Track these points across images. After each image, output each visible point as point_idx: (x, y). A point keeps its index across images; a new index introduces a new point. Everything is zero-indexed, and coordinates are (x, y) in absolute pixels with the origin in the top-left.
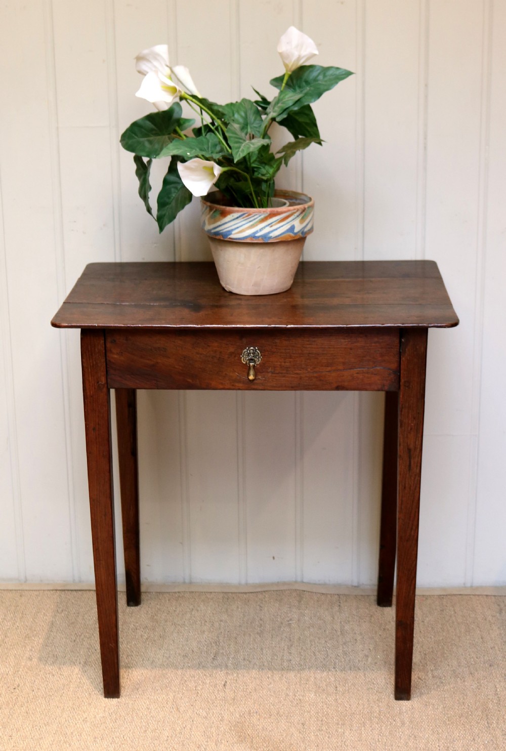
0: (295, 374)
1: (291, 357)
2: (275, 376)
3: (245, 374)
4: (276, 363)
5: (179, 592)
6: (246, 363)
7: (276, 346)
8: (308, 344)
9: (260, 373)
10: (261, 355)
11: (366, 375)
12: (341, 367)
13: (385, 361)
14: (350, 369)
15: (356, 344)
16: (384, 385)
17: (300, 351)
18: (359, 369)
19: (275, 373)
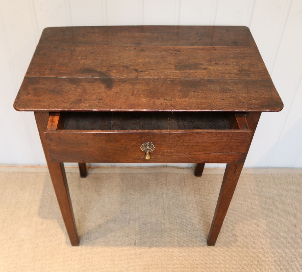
0: (177, 156)
1: (175, 147)
2: (163, 157)
3: (143, 156)
4: (164, 150)
5: (110, 173)
6: (144, 150)
7: (165, 142)
8: (187, 141)
9: (153, 155)
10: (155, 147)
11: (225, 156)
12: (208, 152)
13: (238, 149)
14: (214, 153)
15: (221, 140)
16: (235, 161)
17: (182, 144)
18: (220, 153)
19: (163, 155)
